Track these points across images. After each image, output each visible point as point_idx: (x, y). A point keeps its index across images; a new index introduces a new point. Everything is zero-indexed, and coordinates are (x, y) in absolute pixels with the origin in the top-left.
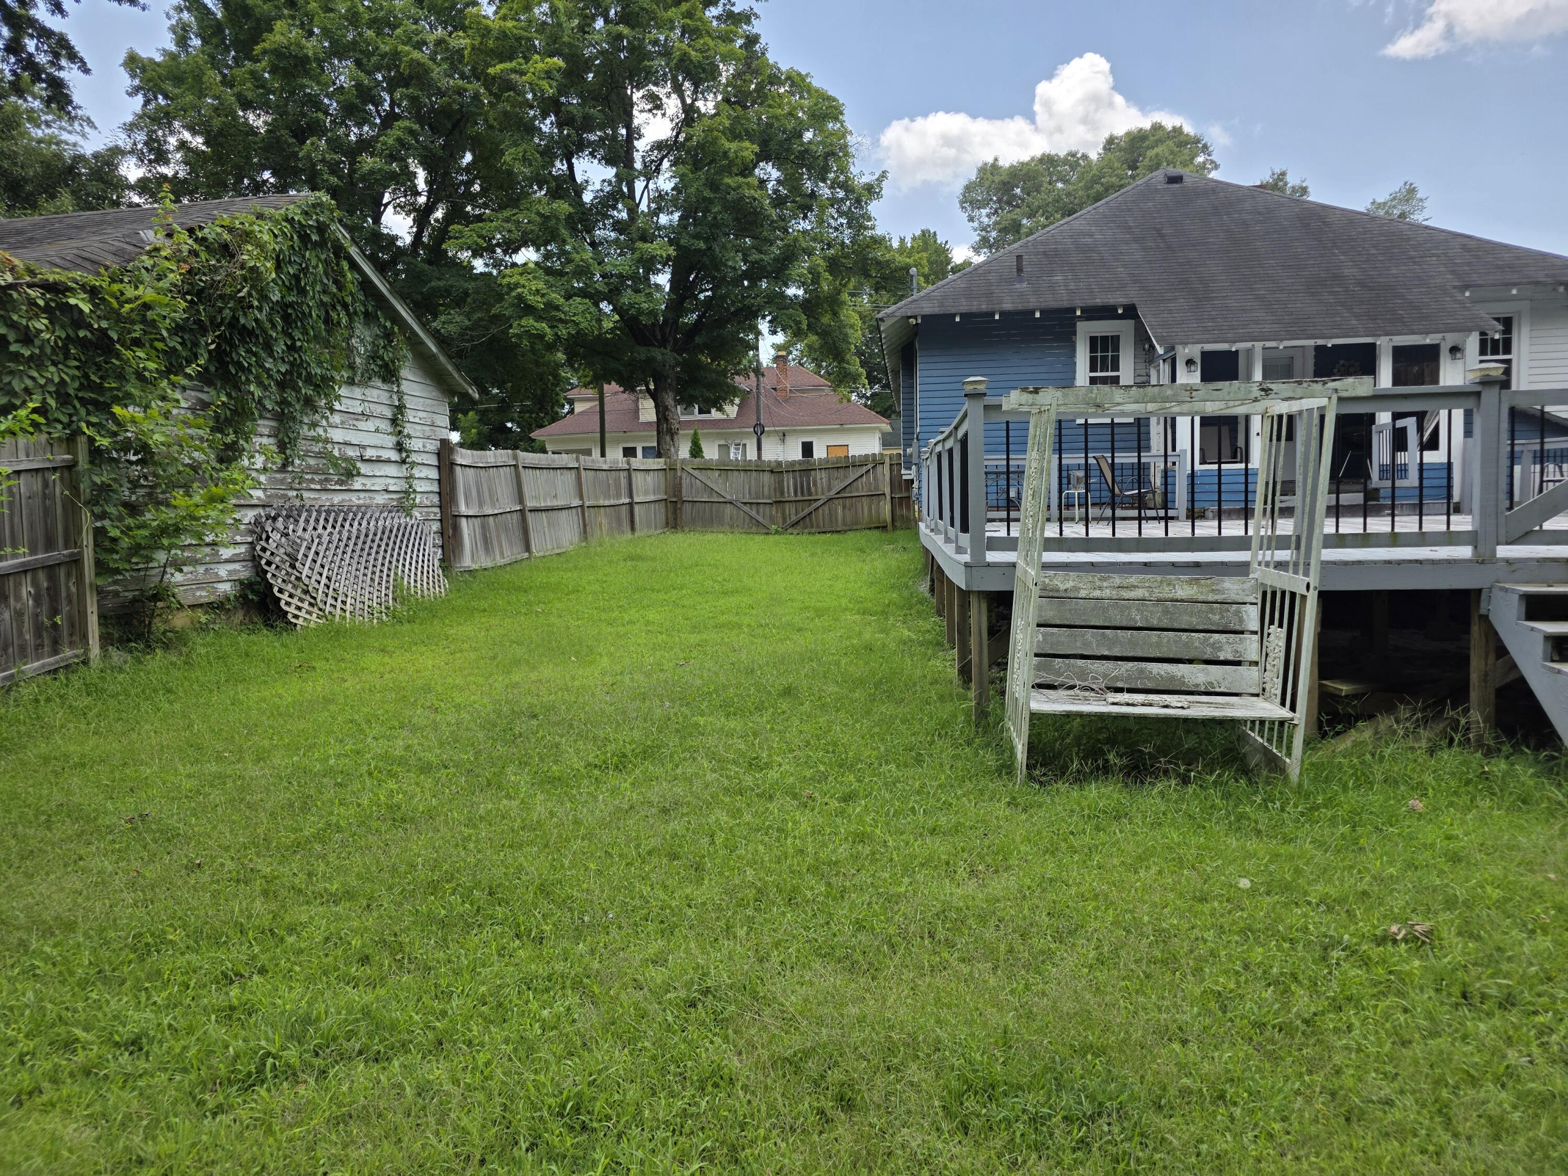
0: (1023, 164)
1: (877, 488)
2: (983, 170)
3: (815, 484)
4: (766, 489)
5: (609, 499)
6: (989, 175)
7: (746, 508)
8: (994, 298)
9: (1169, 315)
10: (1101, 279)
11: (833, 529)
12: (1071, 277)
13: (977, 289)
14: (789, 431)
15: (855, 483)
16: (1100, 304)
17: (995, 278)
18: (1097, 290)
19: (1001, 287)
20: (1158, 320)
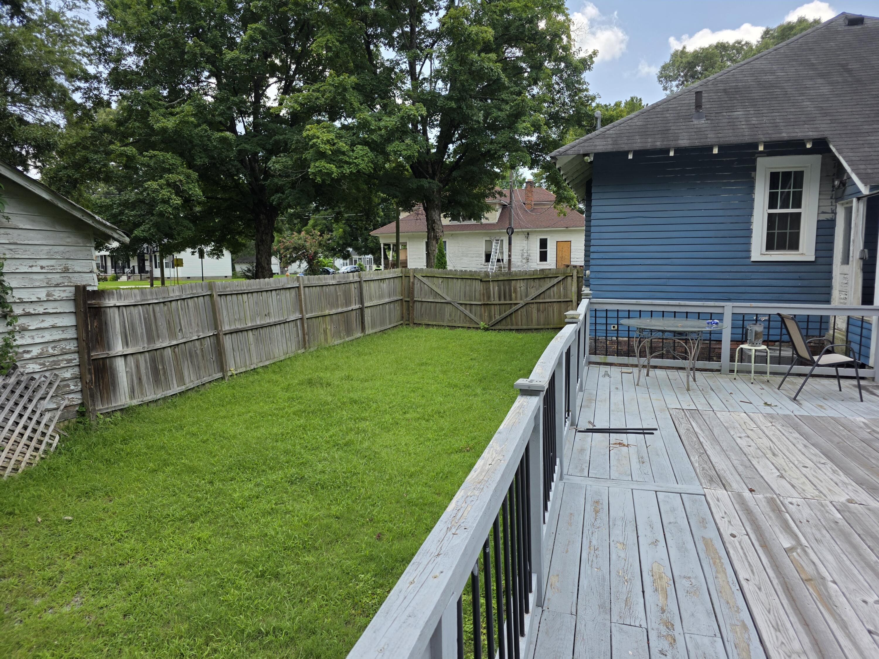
0: (703, 49)
1: (565, 296)
2: (675, 55)
3: (515, 292)
4: (477, 294)
5: (338, 307)
6: (679, 59)
7: (462, 308)
8: (671, 135)
9: (870, 150)
10: (786, 114)
11: (529, 327)
12: (752, 112)
13: (653, 126)
14: (531, 231)
15: (548, 292)
16: (786, 139)
17: (672, 115)
18: (781, 124)
19: (678, 124)
20: (859, 154)
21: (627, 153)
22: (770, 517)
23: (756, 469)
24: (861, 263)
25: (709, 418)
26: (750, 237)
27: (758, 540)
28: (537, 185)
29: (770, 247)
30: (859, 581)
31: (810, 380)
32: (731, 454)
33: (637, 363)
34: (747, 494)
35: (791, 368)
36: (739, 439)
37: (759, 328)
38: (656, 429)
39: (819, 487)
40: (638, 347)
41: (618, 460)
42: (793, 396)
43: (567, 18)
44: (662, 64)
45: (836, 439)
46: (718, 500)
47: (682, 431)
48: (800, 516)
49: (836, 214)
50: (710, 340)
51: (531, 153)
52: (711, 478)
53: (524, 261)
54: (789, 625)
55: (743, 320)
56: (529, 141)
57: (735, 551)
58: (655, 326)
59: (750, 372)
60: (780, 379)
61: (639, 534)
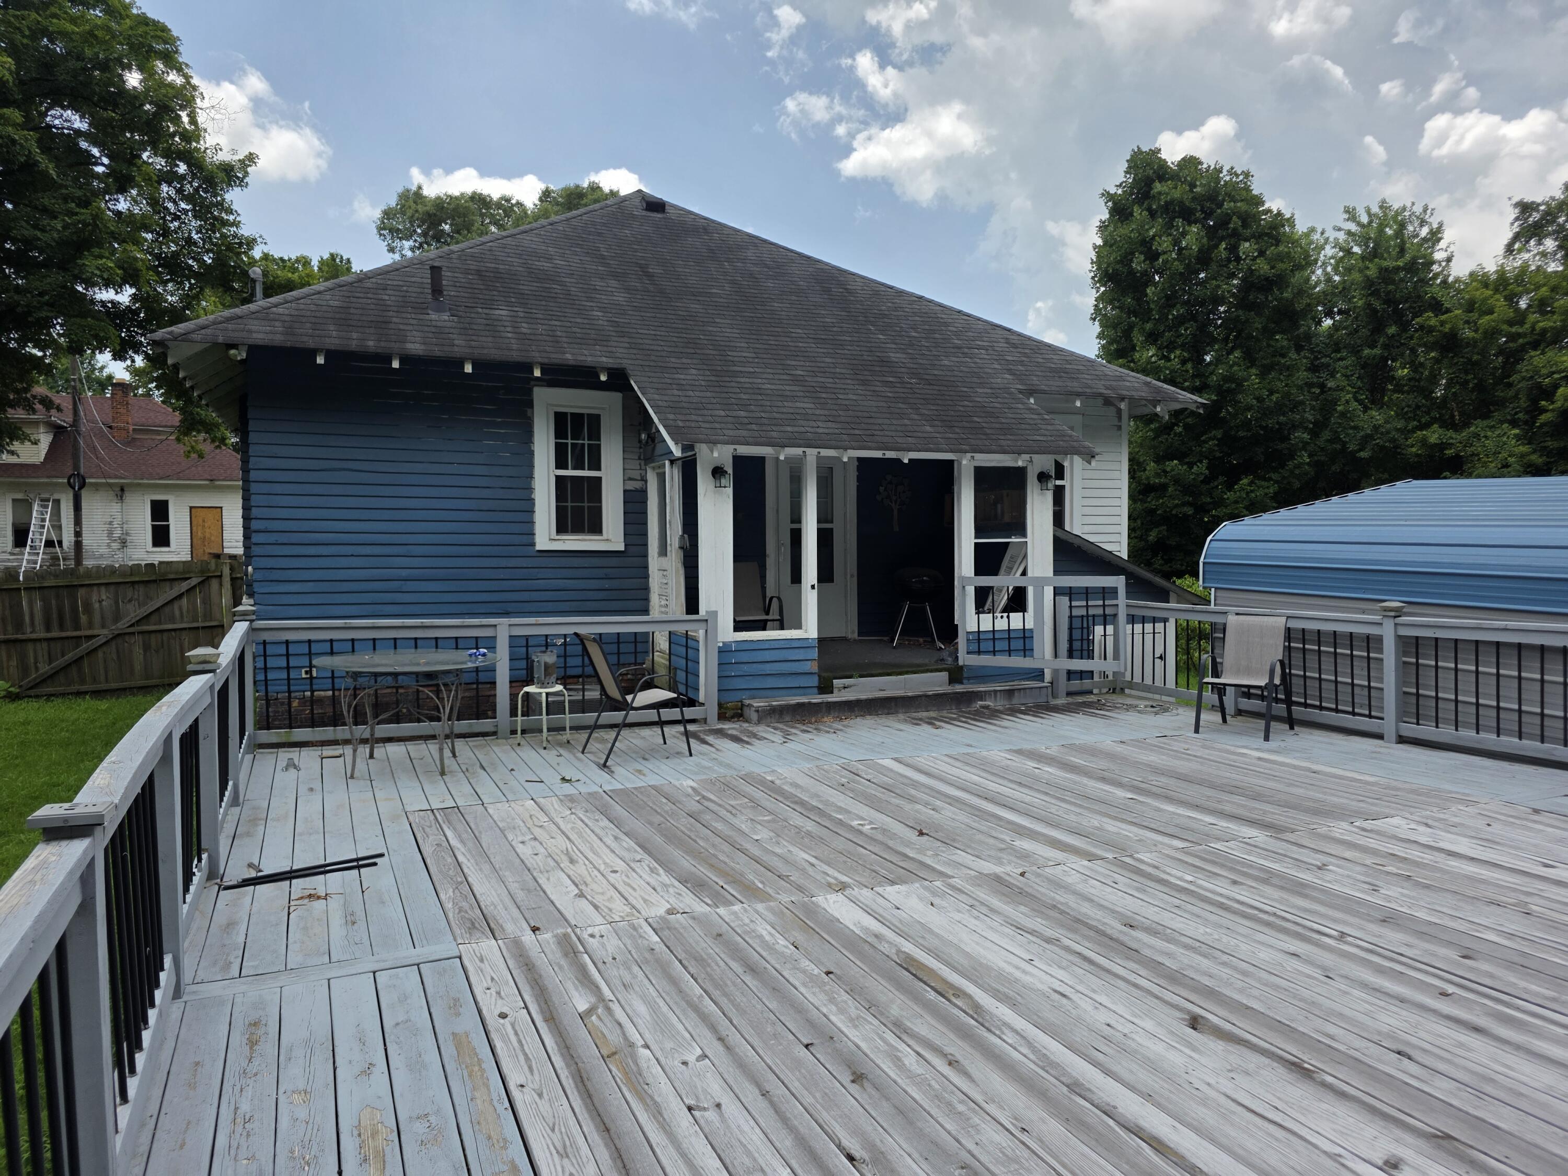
0: (451, 197)
2: (405, 196)
3: (88, 611)
6: (413, 205)
8: (392, 332)
9: (680, 393)
10: (569, 324)
11: (126, 684)
12: (522, 315)
13: (360, 311)
14: (131, 485)
15: (167, 610)
16: (571, 363)
17: (393, 298)
18: (565, 339)
19: (404, 315)
20: (666, 398)
21: (314, 353)
22: (561, 967)
23: (544, 892)
24: (681, 553)
25: (476, 818)
26: (532, 512)
27: (542, 1012)
28: (140, 391)
29: (561, 528)
30: (678, 1033)
31: (625, 732)
32: (507, 873)
33: (348, 736)
34: (528, 938)
35: (599, 716)
36: (521, 845)
37: (550, 658)
38: (381, 855)
39: (631, 899)
40: (349, 706)
41: (305, 929)
42: (602, 762)
43: (189, 83)
44: (384, 207)
45: (657, 819)
46: (482, 960)
47: (427, 850)
48: (604, 953)
49: (646, 481)
50: (478, 683)
51: (119, 328)
52: (473, 924)
53: (115, 545)
54: (581, 1140)
55: (527, 646)
56: (112, 302)
57: (504, 1041)
58: (378, 665)
59: (541, 731)
60: (584, 735)
61: (337, 1064)
